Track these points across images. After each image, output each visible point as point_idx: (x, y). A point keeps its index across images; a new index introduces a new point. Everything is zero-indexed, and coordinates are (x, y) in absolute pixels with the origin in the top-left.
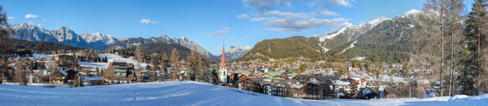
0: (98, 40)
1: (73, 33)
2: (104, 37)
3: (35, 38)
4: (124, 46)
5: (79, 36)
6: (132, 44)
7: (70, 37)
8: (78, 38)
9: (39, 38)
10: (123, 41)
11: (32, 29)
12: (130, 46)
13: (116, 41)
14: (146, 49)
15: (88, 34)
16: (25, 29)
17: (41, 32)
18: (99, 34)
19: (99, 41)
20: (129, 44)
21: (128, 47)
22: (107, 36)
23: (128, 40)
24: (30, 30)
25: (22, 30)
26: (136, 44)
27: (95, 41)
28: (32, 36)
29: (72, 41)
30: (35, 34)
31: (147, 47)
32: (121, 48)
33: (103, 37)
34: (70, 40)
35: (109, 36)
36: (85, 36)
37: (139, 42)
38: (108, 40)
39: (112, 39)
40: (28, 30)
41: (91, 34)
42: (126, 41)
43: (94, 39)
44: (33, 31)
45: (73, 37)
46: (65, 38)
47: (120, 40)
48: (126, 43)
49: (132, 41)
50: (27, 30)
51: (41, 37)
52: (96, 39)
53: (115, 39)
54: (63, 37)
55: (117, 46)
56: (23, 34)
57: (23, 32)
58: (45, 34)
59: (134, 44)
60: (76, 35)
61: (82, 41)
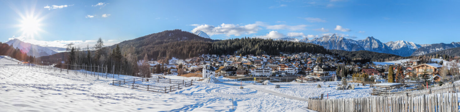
0: (401, 46)
1: (378, 42)
2: (408, 44)
3: (343, 48)
4: (427, 51)
5: (384, 44)
6: (434, 50)
7: (375, 46)
8: (384, 46)
9: (347, 48)
10: (426, 47)
11: (340, 40)
12: (433, 51)
13: (419, 48)
14: (450, 53)
15: (392, 42)
16: (334, 40)
17: (349, 43)
18: (402, 41)
19: (403, 48)
20: (432, 49)
21: (431, 52)
22: (410, 43)
23: (431, 45)
24: (338, 41)
25: (331, 41)
26: (438, 49)
27: (399, 48)
28: (340, 46)
29: (377, 49)
30: (343, 45)
31: (451, 51)
32: (425, 53)
33: (406, 44)
34: (376, 48)
35: (413, 43)
36: (390, 44)
37: (441, 47)
38: (411, 46)
39: (415, 45)
40: (337, 41)
41: (395, 42)
42: (429, 47)
43: (398, 46)
44: (341, 41)
45: (379, 45)
46: (371, 47)
47: (422, 46)
48: (429, 48)
49: (435, 47)
50: (335, 42)
51: (349, 47)
52: (399, 46)
53: (418, 46)
54: (369, 46)
55: (421, 51)
56: (332, 44)
57: (331, 43)
58: (353, 44)
59: (437, 49)
60: (381, 43)
61: (387, 49)
